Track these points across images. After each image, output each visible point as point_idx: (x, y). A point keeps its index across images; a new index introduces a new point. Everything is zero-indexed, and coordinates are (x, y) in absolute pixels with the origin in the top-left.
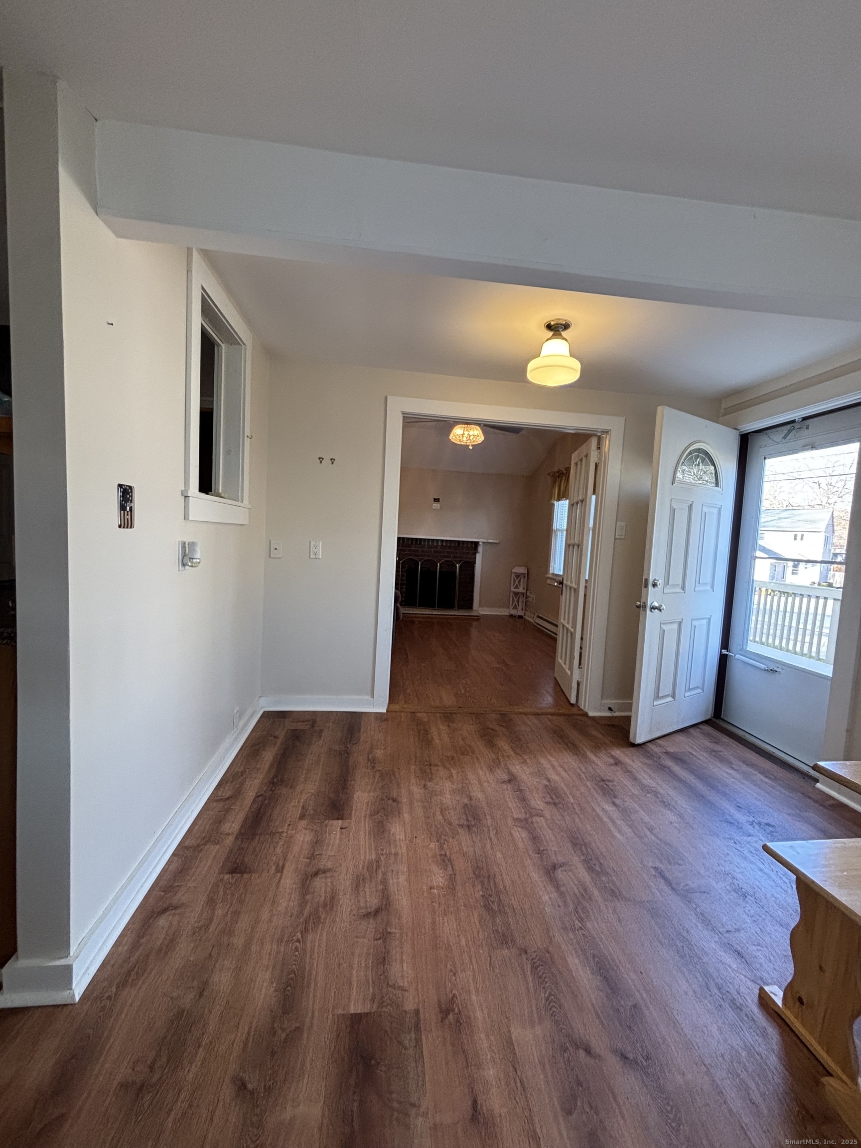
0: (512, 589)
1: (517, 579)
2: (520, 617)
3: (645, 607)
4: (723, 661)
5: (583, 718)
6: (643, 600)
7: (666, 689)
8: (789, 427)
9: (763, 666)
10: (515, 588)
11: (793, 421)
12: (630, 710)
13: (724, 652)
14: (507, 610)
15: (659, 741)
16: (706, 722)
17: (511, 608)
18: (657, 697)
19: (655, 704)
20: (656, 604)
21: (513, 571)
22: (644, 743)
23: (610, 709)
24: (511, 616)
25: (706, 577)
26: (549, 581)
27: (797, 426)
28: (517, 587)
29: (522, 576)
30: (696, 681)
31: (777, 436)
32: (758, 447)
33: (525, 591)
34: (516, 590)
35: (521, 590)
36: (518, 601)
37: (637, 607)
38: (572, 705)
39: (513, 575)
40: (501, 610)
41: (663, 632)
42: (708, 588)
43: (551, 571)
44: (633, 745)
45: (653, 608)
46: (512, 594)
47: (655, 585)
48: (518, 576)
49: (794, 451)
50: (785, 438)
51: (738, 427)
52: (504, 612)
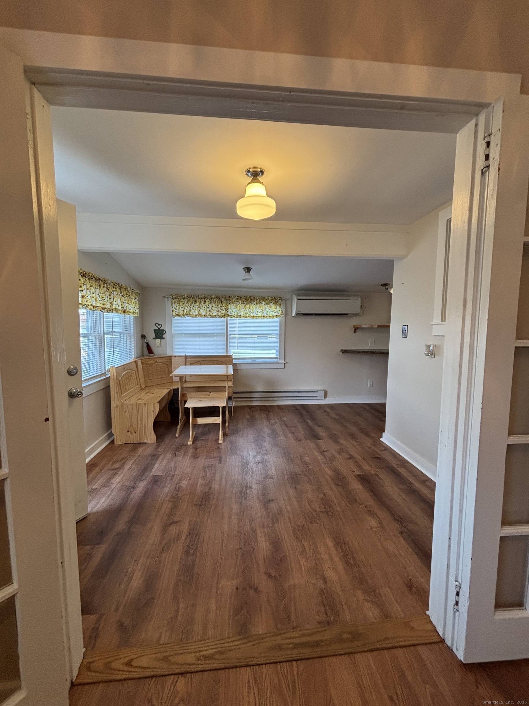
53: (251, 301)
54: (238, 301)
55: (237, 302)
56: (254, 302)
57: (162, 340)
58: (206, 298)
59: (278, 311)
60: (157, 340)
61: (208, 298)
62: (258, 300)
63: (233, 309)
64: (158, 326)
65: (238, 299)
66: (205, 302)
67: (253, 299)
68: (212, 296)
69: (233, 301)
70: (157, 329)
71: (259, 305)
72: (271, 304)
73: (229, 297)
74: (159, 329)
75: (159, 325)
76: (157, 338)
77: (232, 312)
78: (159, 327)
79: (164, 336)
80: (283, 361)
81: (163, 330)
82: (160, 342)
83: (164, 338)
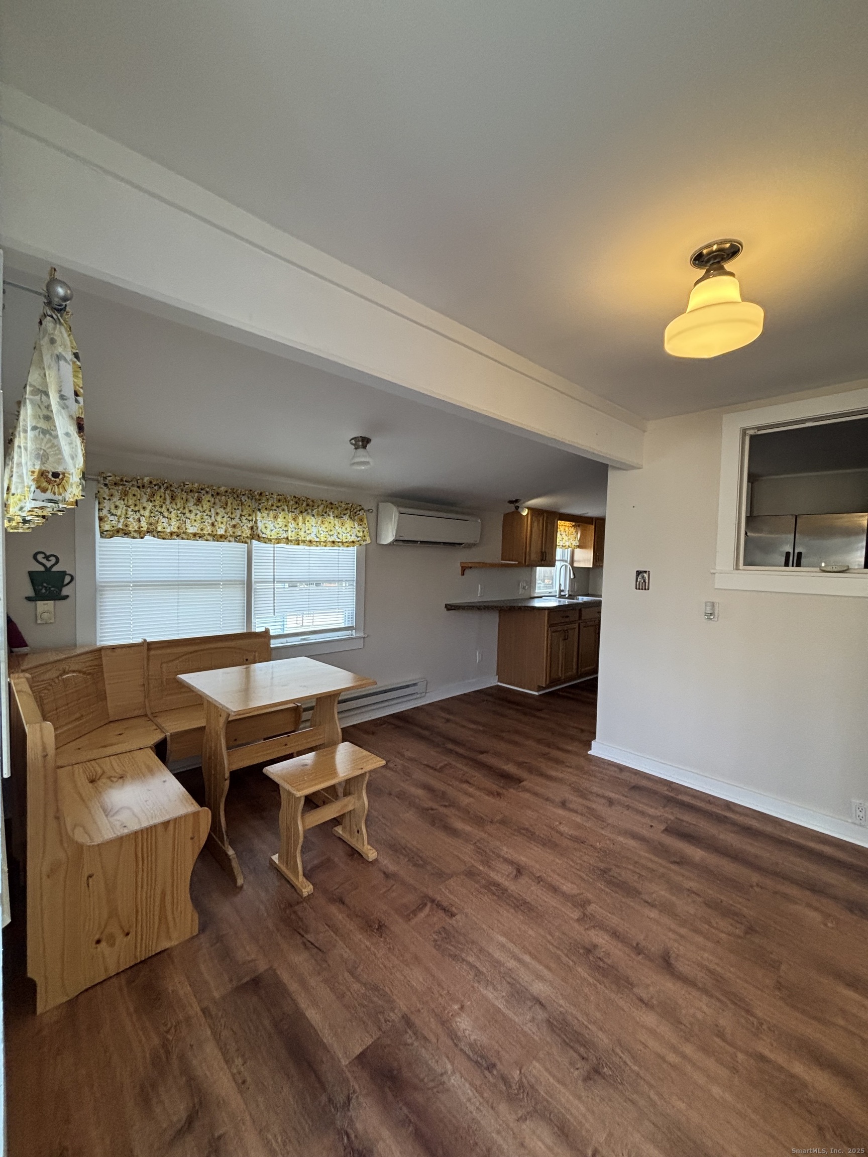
53: (308, 508)
54: (279, 504)
55: (278, 507)
56: (313, 510)
57: (57, 602)
58: (203, 492)
59: (358, 533)
60: (39, 603)
61: (207, 492)
62: (321, 509)
63: (268, 524)
64: (44, 561)
65: (279, 501)
66: (199, 500)
67: (311, 503)
68: (219, 487)
69: (270, 503)
70: (42, 569)
71: (320, 518)
72: (346, 518)
73: (261, 494)
74: (48, 570)
75: (47, 558)
76: (38, 596)
77: (264, 530)
78: (48, 564)
79: (65, 591)
80: (362, 634)
81: (63, 574)
82: (52, 610)
83: (66, 597)
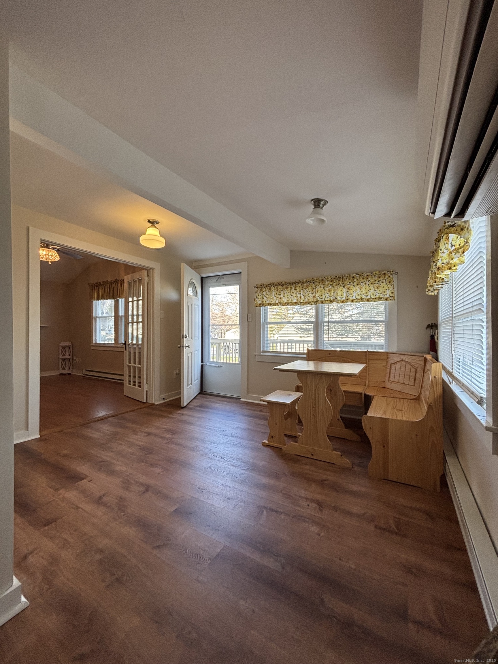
0: (61, 357)
1: (64, 350)
2: (69, 374)
3: (183, 347)
4: (202, 366)
5: (154, 406)
6: (182, 343)
7: (190, 383)
8: (218, 277)
9: (217, 366)
10: (62, 356)
11: (219, 275)
12: (180, 394)
13: (202, 363)
14: (58, 371)
15: (190, 404)
16: (199, 394)
17: (60, 369)
18: (188, 385)
19: (188, 388)
20: (186, 345)
21: (60, 345)
22: (186, 406)
23: (164, 399)
24: (61, 374)
25: (197, 335)
26: (93, 348)
27: (220, 277)
28: (64, 355)
29: (67, 349)
30: (196, 378)
31: (214, 279)
32: (207, 282)
33: (71, 357)
34: (63, 357)
35: (67, 356)
36: (65, 365)
37: (179, 347)
38: (145, 403)
39: (60, 348)
40: (52, 372)
41: (188, 356)
42: (197, 338)
43: (94, 342)
44: (183, 408)
45: (186, 347)
46: (60, 360)
47: (186, 337)
48: (64, 347)
49: (220, 286)
50: (217, 281)
51: (201, 275)
52: (56, 373)
